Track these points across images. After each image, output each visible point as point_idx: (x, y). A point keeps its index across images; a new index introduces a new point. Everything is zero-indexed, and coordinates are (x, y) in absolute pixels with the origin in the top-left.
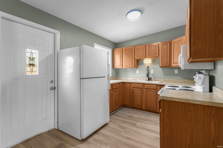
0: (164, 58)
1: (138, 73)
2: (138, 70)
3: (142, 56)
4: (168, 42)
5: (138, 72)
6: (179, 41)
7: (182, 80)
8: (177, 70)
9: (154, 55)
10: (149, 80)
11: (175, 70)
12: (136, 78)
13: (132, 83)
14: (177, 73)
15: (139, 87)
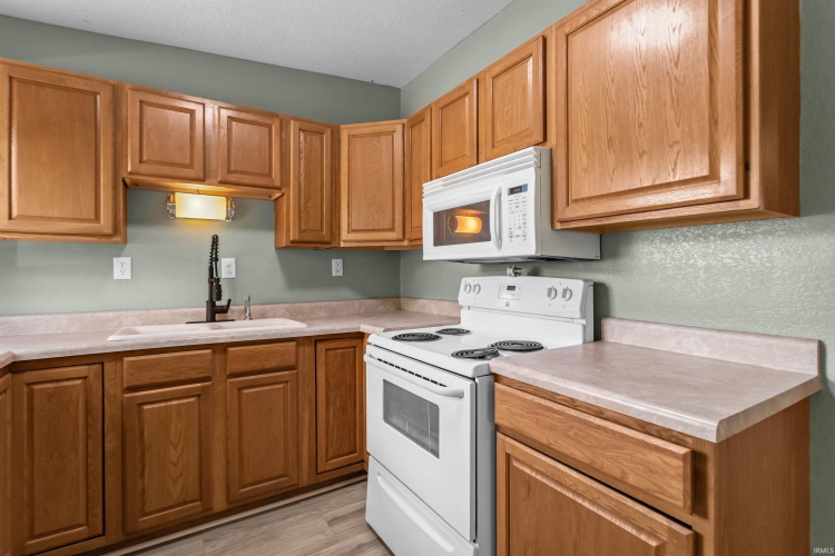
0: (307, 201)
1: (127, 276)
2: (127, 260)
3: (183, 166)
4: (328, 126)
5: (122, 267)
6: (379, 134)
7: (357, 304)
8: (340, 261)
9: (260, 175)
10: (211, 318)
11: (333, 261)
12: (111, 314)
13: (118, 356)
14: (341, 274)
15: (183, 377)
